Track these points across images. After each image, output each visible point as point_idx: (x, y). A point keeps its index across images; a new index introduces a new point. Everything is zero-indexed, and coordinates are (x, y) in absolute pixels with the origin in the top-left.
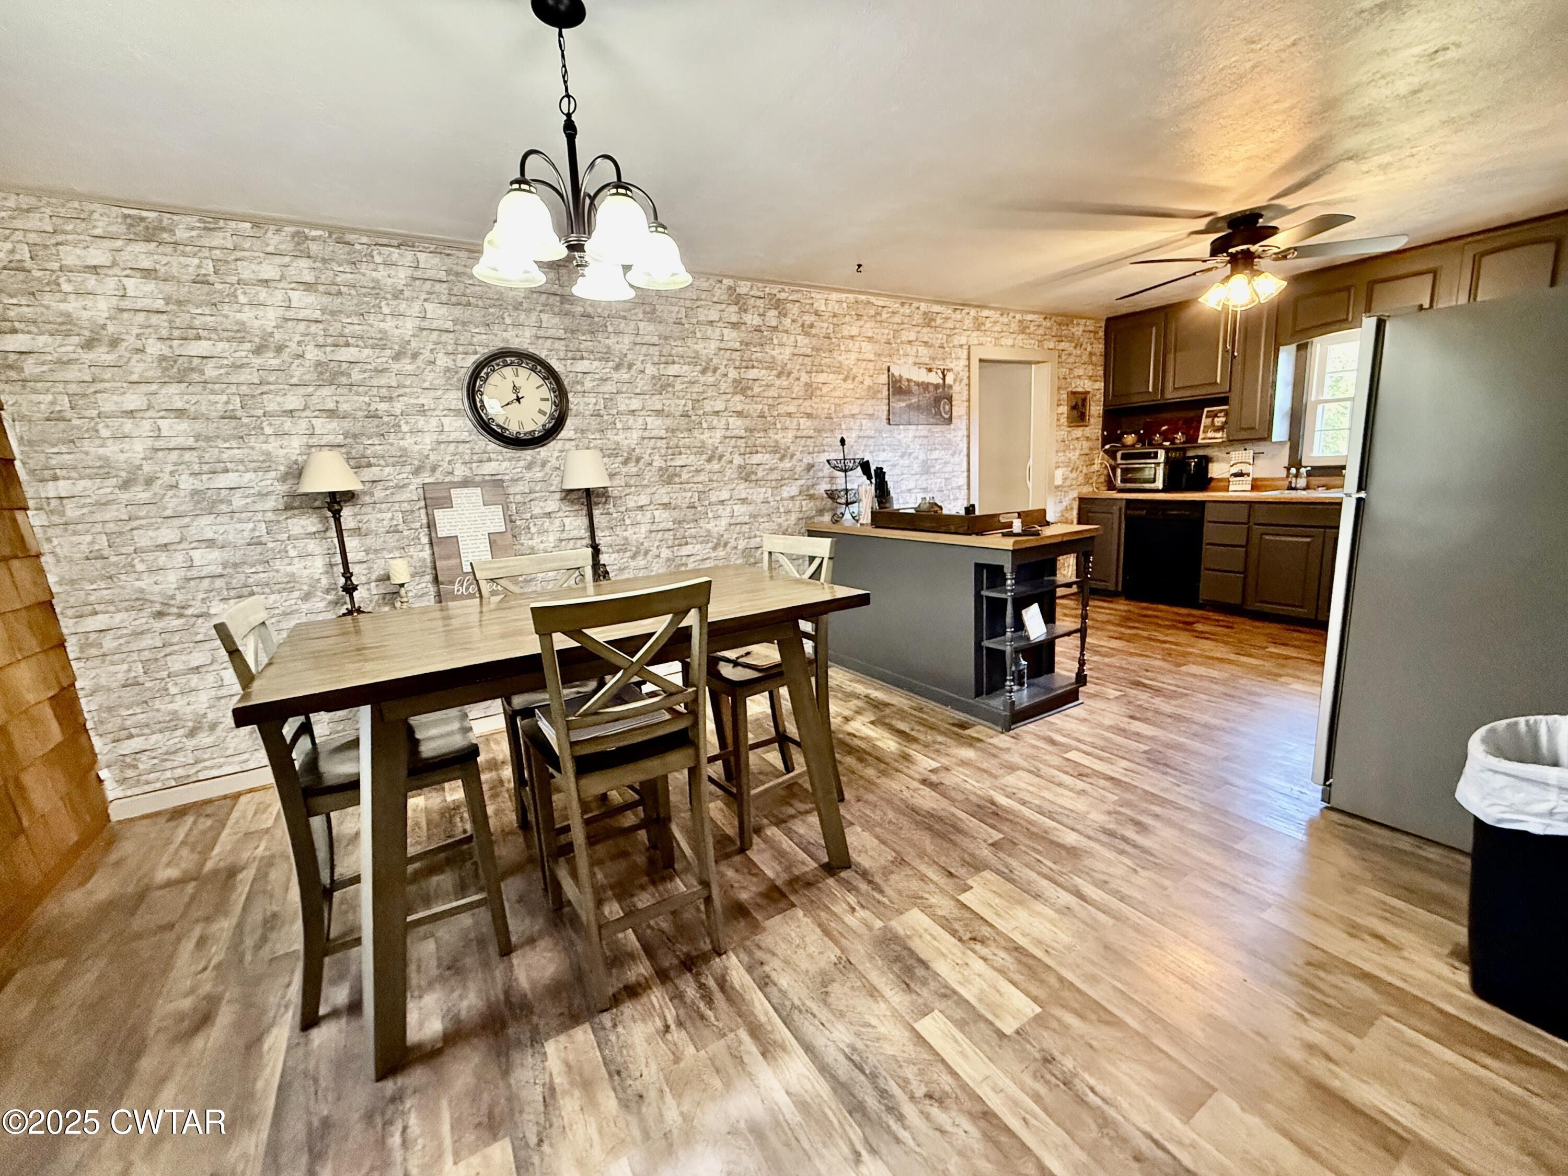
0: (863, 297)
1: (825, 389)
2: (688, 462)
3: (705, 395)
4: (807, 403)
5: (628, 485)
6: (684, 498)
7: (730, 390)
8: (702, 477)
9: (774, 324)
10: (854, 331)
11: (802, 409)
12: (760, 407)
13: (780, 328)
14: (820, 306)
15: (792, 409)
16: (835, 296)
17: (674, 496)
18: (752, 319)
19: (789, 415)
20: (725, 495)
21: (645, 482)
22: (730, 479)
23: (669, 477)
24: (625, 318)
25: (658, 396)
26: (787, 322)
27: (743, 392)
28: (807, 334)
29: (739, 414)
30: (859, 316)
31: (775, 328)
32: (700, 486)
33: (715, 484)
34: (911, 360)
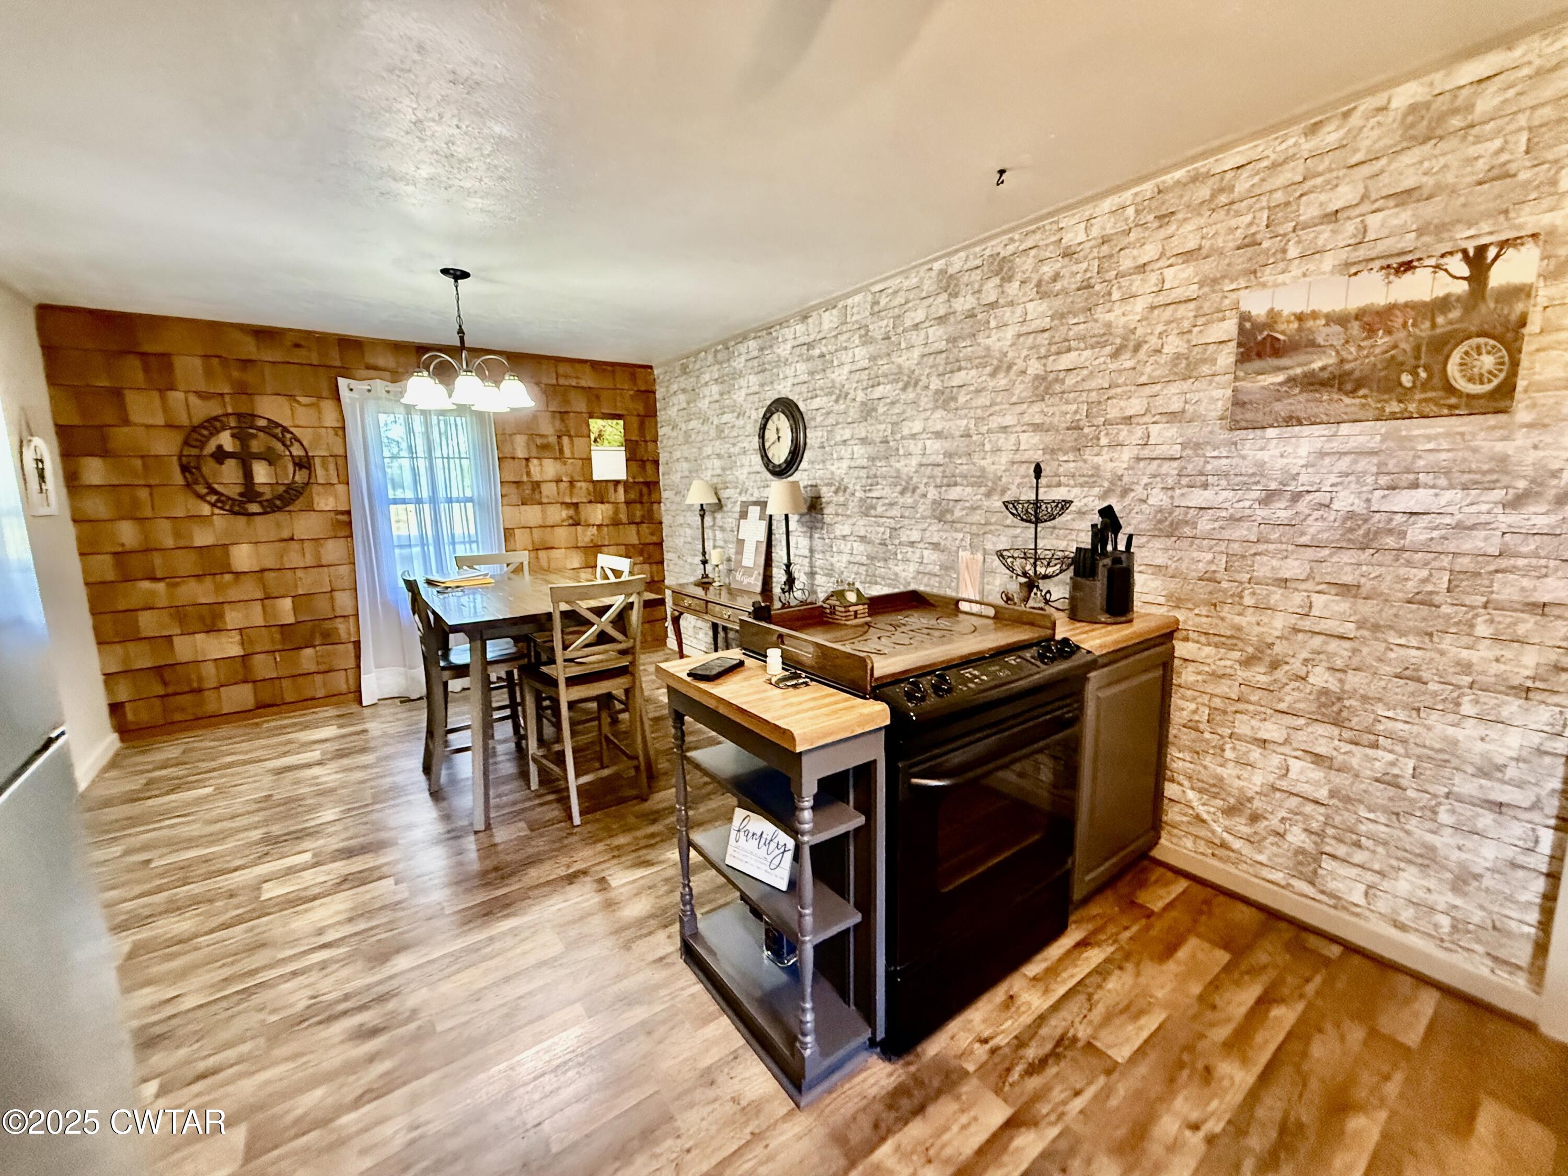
0: (1179, 174)
1: (1071, 380)
2: (883, 493)
3: (904, 416)
4: (1036, 408)
5: (837, 514)
6: (879, 533)
7: (930, 405)
8: (895, 512)
9: (992, 299)
10: (1150, 252)
11: (1026, 419)
12: (965, 422)
13: (1001, 301)
14: (1075, 236)
15: (1009, 420)
16: (1107, 204)
17: (869, 529)
18: (964, 303)
19: (1004, 429)
20: (915, 536)
21: (849, 513)
22: (924, 518)
23: (867, 509)
24: (846, 348)
25: (864, 424)
26: (1013, 288)
27: (945, 406)
28: (1043, 295)
29: (938, 435)
30: (1164, 218)
31: (993, 305)
32: (892, 521)
33: (906, 522)
34: (1329, 262)
